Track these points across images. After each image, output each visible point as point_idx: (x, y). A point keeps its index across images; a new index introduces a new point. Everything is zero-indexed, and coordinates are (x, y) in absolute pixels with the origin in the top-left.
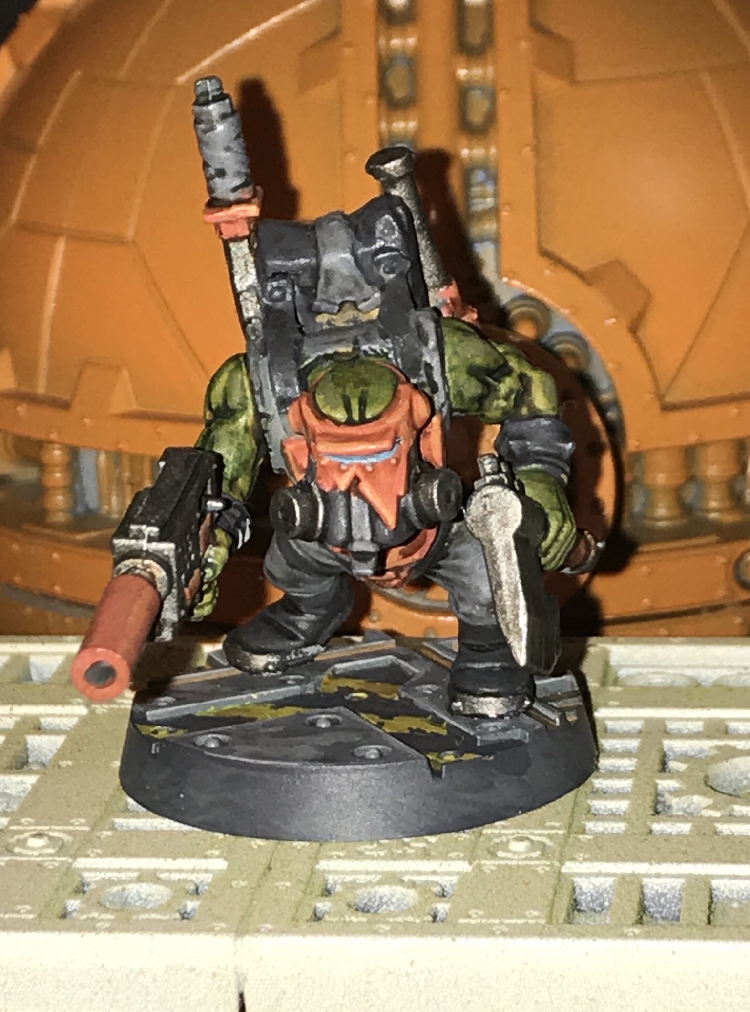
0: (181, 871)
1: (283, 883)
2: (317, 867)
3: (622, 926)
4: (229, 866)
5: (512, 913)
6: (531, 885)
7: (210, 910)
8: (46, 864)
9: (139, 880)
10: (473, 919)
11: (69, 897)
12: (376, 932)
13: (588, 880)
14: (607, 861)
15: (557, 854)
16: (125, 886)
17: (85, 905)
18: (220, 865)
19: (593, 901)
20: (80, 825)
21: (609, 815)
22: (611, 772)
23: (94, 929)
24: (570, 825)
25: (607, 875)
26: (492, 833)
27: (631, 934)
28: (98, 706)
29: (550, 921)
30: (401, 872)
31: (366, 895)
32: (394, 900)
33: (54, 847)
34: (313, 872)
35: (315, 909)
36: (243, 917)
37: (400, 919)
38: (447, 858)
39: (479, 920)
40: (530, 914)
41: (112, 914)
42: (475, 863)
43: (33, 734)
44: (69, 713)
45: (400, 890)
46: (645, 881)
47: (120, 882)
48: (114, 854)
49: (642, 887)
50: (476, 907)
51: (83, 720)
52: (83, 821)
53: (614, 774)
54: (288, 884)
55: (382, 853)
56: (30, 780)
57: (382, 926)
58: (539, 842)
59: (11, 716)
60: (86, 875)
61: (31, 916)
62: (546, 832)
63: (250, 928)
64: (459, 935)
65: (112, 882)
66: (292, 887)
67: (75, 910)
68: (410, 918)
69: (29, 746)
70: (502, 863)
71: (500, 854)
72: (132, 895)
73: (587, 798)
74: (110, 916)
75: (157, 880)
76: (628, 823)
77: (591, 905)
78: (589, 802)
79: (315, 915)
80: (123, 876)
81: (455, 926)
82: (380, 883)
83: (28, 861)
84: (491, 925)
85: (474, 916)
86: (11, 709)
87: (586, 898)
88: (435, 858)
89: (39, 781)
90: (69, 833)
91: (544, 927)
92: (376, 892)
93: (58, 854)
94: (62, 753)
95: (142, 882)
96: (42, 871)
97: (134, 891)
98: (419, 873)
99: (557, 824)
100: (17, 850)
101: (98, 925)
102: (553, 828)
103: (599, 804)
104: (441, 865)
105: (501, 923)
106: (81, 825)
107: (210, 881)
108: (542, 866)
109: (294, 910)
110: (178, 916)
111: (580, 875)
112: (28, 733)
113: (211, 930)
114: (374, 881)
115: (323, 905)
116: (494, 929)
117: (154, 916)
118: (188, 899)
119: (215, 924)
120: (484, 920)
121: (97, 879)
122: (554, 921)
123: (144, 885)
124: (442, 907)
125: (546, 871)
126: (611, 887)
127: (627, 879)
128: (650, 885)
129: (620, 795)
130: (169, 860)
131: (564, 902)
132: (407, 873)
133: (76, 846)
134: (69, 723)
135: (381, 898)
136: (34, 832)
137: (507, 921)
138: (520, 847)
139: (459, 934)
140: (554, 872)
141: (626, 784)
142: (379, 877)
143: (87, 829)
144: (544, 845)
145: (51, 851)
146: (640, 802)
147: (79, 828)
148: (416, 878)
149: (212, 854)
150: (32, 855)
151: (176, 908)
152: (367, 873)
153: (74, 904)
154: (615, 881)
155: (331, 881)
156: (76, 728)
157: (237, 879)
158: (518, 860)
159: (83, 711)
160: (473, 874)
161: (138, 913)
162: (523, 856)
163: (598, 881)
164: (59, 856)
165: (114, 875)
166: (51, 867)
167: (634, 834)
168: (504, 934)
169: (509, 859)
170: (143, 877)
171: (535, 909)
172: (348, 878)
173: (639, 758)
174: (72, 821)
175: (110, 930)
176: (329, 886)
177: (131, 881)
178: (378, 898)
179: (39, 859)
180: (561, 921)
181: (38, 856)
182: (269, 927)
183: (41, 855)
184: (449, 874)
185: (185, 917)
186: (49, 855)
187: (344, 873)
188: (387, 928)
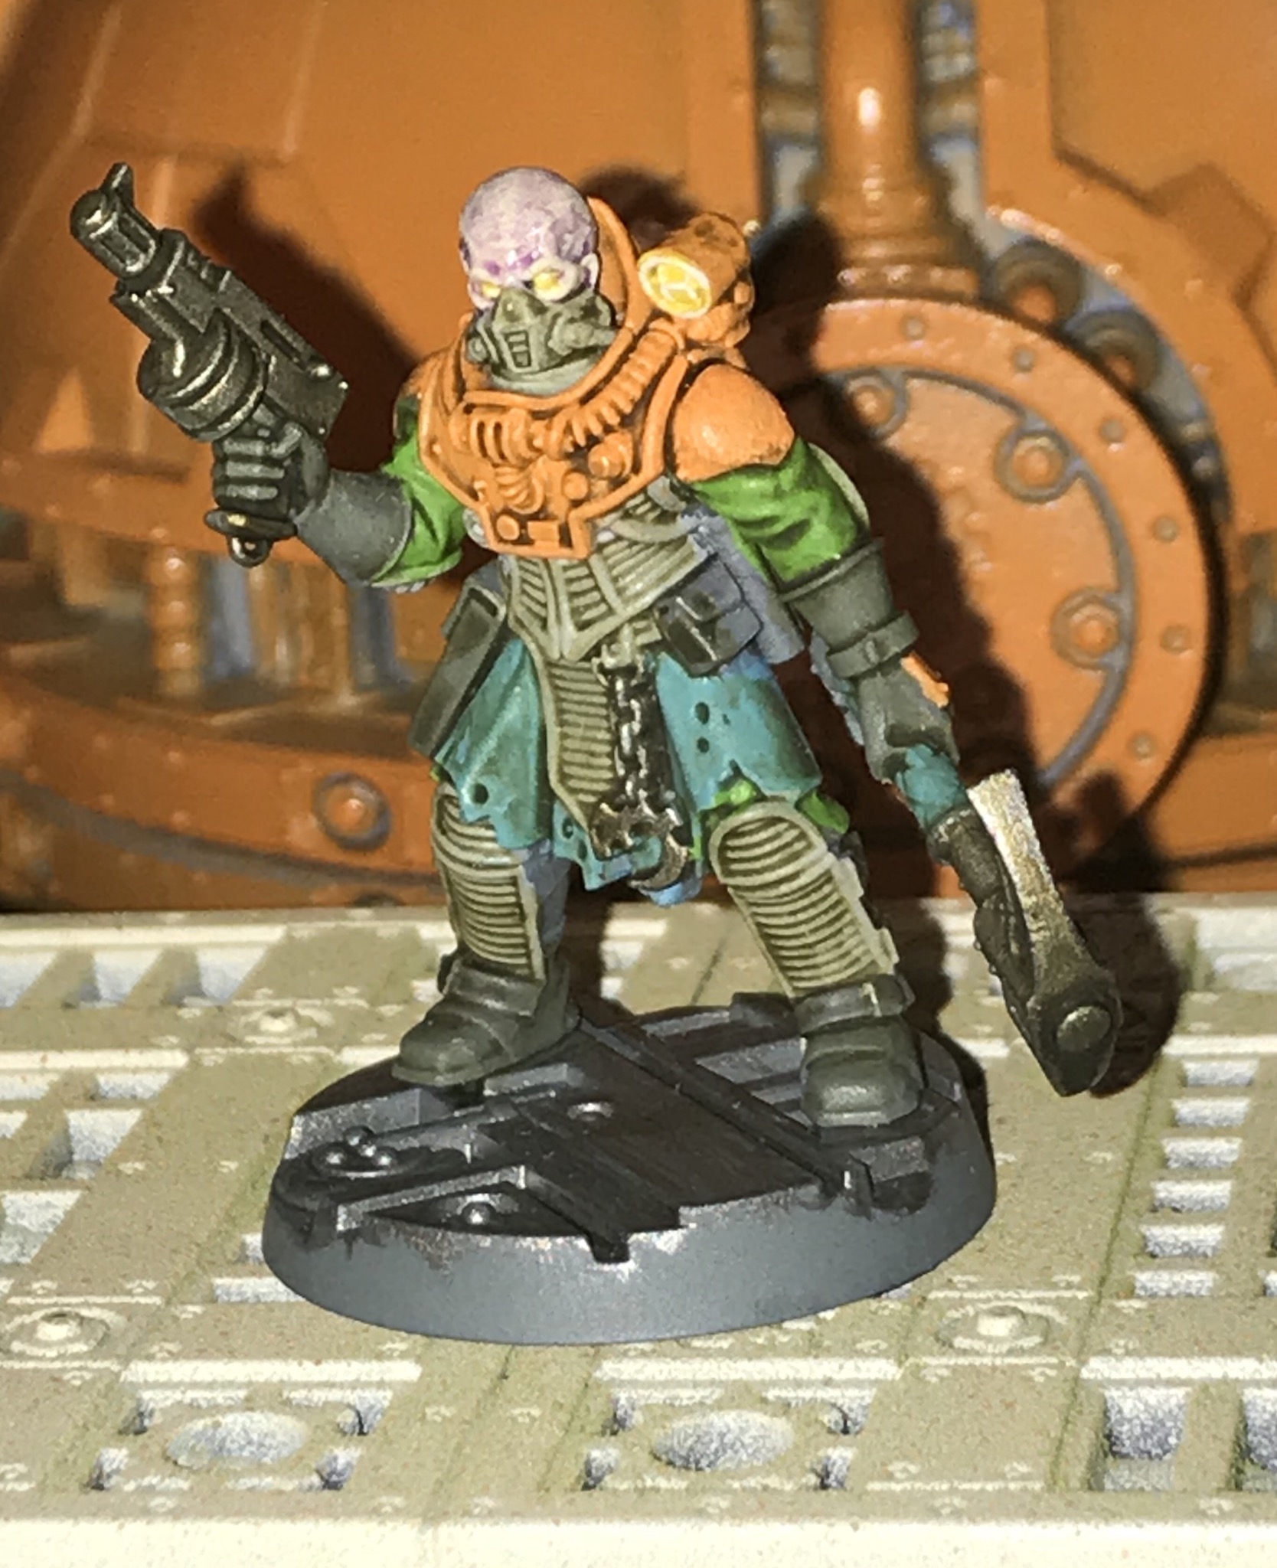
0: (330, 1385)
1: (525, 1411)
2: (598, 1374)
3: (1196, 1493)
4: (422, 1376)
5: (975, 1469)
6: (1018, 1408)
7: (377, 1468)
8: (67, 1376)
9: (248, 1405)
10: (898, 1481)
11: (108, 1445)
12: (701, 1513)
13: (1133, 1393)
14: (1174, 1355)
15: (1073, 1343)
16: (219, 1418)
17: (135, 1461)
18: (407, 1371)
19: (1146, 1436)
20: (144, 1294)
21: (1185, 1255)
22: (1191, 1164)
23: (146, 1515)
24: (1103, 1281)
25: (1170, 1383)
26: (946, 1299)
27: (1216, 1512)
28: (206, 1051)
29: (1051, 1486)
30: (763, 1383)
31: (690, 1431)
32: (747, 1440)
33: (86, 1343)
34: (587, 1386)
35: (588, 1463)
36: (440, 1483)
37: (752, 1482)
38: (853, 1353)
39: (908, 1485)
40: (1014, 1469)
41: (186, 1479)
42: (911, 1360)
43: (80, 1107)
44: (155, 1064)
45: (758, 1419)
46: (1249, 1394)
47: (215, 1408)
48: (202, 1354)
49: (1241, 1408)
50: (906, 1457)
51: (179, 1079)
52: (150, 1285)
53: (1195, 1169)
54: (536, 1412)
55: (725, 1344)
56: (64, 1200)
57: (714, 1500)
58: (1040, 1317)
59: (43, 1071)
60: (146, 1395)
61: (25, 1487)
62: (1053, 1295)
63: (451, 1509)
64: (865, 1517)
65: (194, 1410)
66: (542, 1417)
67: (117, 1471)
68: (773, 1483)
69: (72, 1131)
70: (963, 1361)
71: (960, 1342)
72: (234, 1434)
73: (1139, 1222)
74: (182, 1485)
75: (286, 1405)
76: (1218, 1272)
77: (1141, 1444)
78: (1143, 1229)
79: (589, 1473)
80: (219, 1396)
81: (860, 1497)
82: (719, 1406)
83: (36, 1370)
84: (933, 1494)
85: (898, 1475)
86: (44, 1059)
87: (1131, 1430)
88: (829, 1352)
89: (80, 1204)
90: (120, 1309)
91: (1037, 1497)
92: (711, 1425)
93: (92, 1355)
94: (130, 1146)
95: (252, 1409)
96: (56, 1391)
97: (238, 1429)
98: (798, 1384)
99: (1076, 1279)
100: (16, 1346)
101: (155, 1503)
102: (1069, 1286)
103: (1164, 1234)
104: (841, 1367)
105: (953, 1491)
106: (147, 1293)
107: (386, 1404)
108: (1041, 1367)
109: (542, 1467)
110: (316, 1480)
111: (1120, 1383)
112: (71, 1106)
113: (375, 1513)
114: (709, 1402)
115: (604, 1453)
116: (937, 1503)
117: (268, 1481)
118: (337, 1445)
119: (384, 1499)
120: (918, 1485)
121: (169, 1403)
122: (1061, 1483)
123: (257, 1416)
124: (841, 1455)
125: (1048, 1377)
126: (1180, 1407)
127: (1212, 1390)
128: (1259, 1401)
129: (1204, 1213)
130: (308, 1365)
131: (1083, 1441)
132: (774, 1383)
133: (131, 1337)
134: (151, 1084)
135: (722, 1435)
136: (55, 1310)
137: (966, 1486)
138: (1000, 1327)
139: (867, 1515)
140: (1066, 1380)
141: (1218, 1190)
142: (718, 1393)
143: (157, 1300)
144: (1047, 1320)
145: (81, 1347)
146: (1245, 1229)
147: (143, 1300)
148: (789, 1394)
149: (392, 1350)
150: (42, 1358)
151: (314, 1466)
152: (696, 1385)
153: (115, 1456)
154: (1187, 1395)
155: (623, 1402)
156: (163, 1097)
157: (437, 1403)
158: (995, 1355)
159: (178, 1059)
160: (902, 1386)
161: (238, 1475)
162: (1005, 1348)
163: (1152, 1396)
164: (95, 1360)
165: (201, 1396)
166: (77, 1383)
167: (1229, 1295)
168: (957, 1514)
169: (977, 1353)
170: (257, 1399)
171: (1022, 1458)
172: (658, 1396)
173: (1245, 1137)
174: (129, 1286)
175: (175, 1514)
176: (620, 1413)
177: (230, 1409)
178: (715, 1436)
179: (58, 1365)
180: (1075, 1483)
181: (53, 1360)
182: (489, 1502)
183: (61, 1357)
184: (858, 1384)
185: (331, 1483)
186: (76, 1356)
187: (650, 1384)
188: (724, 1504)
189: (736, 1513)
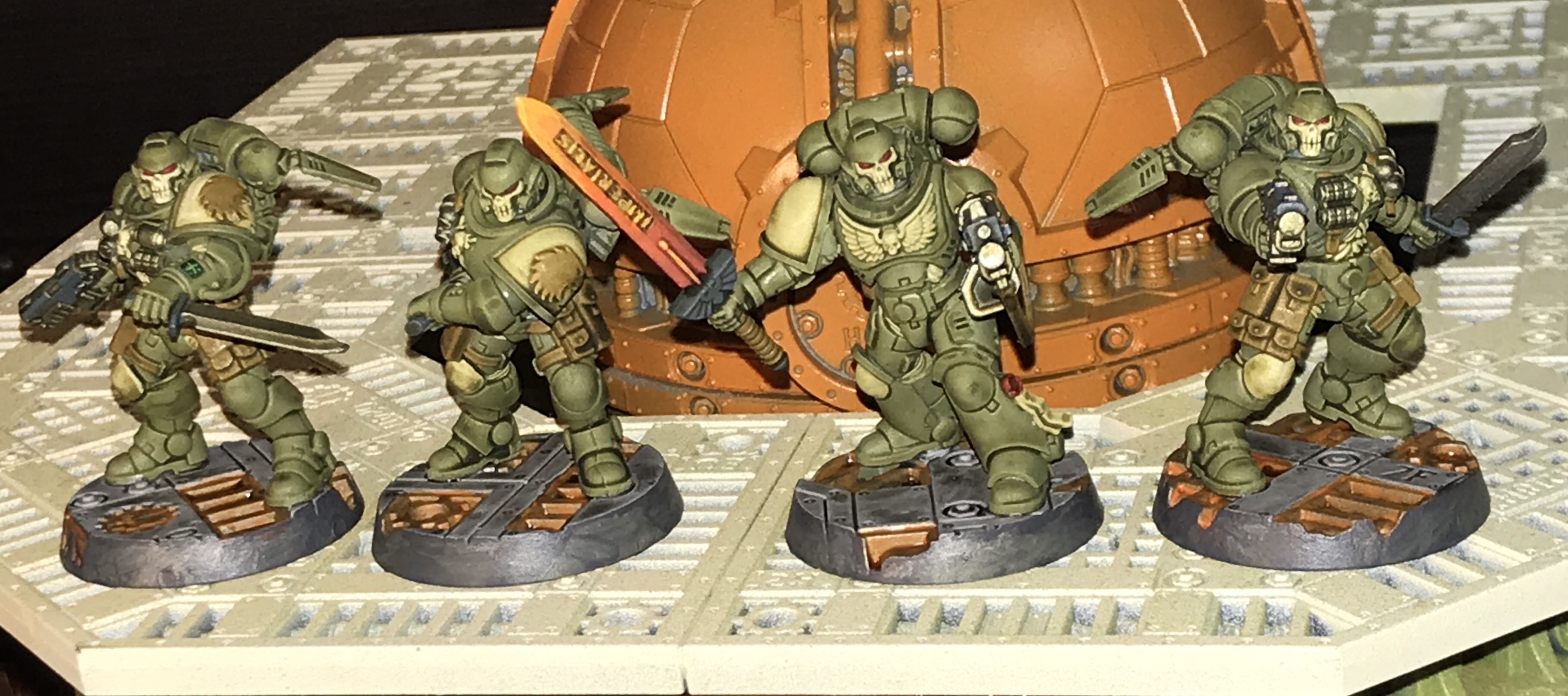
0: (655, 599)
1: (715, 608)
2: (740, 594)
3: (918, 635)
5: (851, 627)
6: (869, 607)
7: (666, 627)
8: (571, 596)
9: (628, 605)
10: (828, 631)
11: (584, 619)
12: (764, 642)
13: (908, 601)
16: (619, 609)
17: (592, 624)
18: (679, 594)
19: (912, 614)
23: (594, 643)
25: (923, 597)
29: (874, 632)
30: (792, 597)
31: (767, 614)
32: (785, 616)
34: (736, 600)
35: (734, 625)
36: (685, 632)
37: (783, 631)
38: (820, 588)
39: (830, 632)
40: (863, 627)
41: (607, 630)
42: (840, 590)
45: (788, 610)
46: (945, 600)
47: (617, 606)
48: (614, 588)
49: (942, 604)
50: (831, 623)
54: (718, 608)
55: (781, 585)
57: (768, 638)
60: (596, 602)
61: (557, 634)
63: (688, 640)
65: (612, 607)
66: (721, 609)
67: (586, 628)
68: (790, 631)
70: (856, 591)
71: (857, 584)
72: (624, 614)
74: (606, 632)
75: (640, 605)
77: (910, 616)
79: (734, 628)
80: (619, 602)
81: (814, 636)
82: (778, 605)
83: (561, 594)
84: (836, 636)
85: (828, 629)
87: (907, 612)
88: (815, 588)
91: (869, 636)
92: (774, 611)
93: (579, 589)
95: (631, 606)
97: (625, 612)
98: (803, 598)
100: (555, 586)
101: (597, 639)
104: (817, 592)
105: (843, 634)
107: (673, 605)
108: (879, 593)
109: (717, 627)
110: (647, 631)
111: (904, 598)
113: (665, 642)
114: (774, 604)
115: (738, 622)
116: (838, 638)
117: (632, 630)
118: (655, 619)
119: (669, 637)
120: (834, 633)
121: (603, 604)
122: (879, 632)
123: (631, 609)
124: (812, 622)
125: (881, 596)
126: (923, 605)
127: (934, 599)
128: (947, 602)
130: (648, 592)
131: (890, 617)
132: (795, 597)
133: (592, 583)
135: (777, 615)
137: (847, 633)
139: (815, 642)
140: (886, 597)
142: (777, 601)
143: (601, 569)
145: (576, 586)
148: (801, 602)
149: (675, 587)
150: (563, 590)
151: (648, 626)
152: (771, 598)
153: (585, 623)
154: (926, 600)
155: (747, 604)
157: (687, 605)
158: (866, 589)
160: (834, 600)
161: (623, 629)
163: (915, 601)
165: (613, 602)
166: (574, 598)
168: (842, 642)
170: (631, 603)
171: (867, 623)
172: (759, 603)
175: (603, 643)
176: (746, 608)
177: (623, 606)
178: (775, 615)
179: (568, 592)
180: (884, 631)
182: (700, 638)
183: (569, 590)
184: (822, 598)
185: (653, 632)
186: (574, 589)
187: (757, 598)
188: (771, 638)
189: (774, 642)
